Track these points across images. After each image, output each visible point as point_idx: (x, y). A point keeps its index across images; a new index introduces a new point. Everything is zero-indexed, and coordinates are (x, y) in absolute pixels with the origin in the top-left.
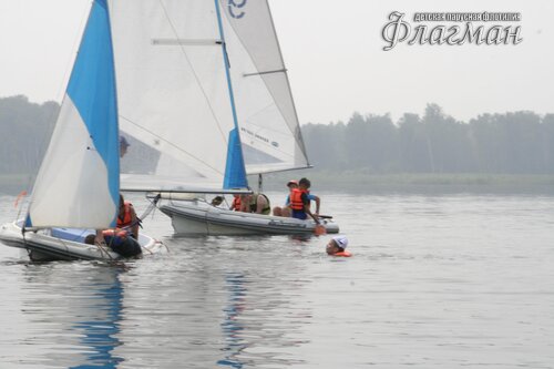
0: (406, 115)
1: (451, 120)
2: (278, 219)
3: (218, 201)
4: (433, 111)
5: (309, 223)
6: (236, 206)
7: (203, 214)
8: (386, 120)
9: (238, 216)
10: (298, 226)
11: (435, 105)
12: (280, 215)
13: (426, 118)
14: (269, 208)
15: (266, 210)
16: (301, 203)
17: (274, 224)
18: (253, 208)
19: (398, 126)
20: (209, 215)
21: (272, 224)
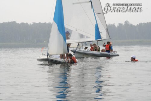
0: (119, 24)
1: (132, 25)
2: (102, 53)
3: (86, 48)
4: (126, 23)
5: (110, 54)
6: (91, 49)
7: (82, 52)
8: (114, 25)
9: (92, 52)
10: (108, 54)
11: (127, 21)
12: (103, 52)
13: (125, 25)
14: (100, 50)
15: (99, 50)
16: (109, 48)
17: (101, 54)
18: (96, 50)
19: (117, 27)
20: (84, 52)
21: (100, 54)
